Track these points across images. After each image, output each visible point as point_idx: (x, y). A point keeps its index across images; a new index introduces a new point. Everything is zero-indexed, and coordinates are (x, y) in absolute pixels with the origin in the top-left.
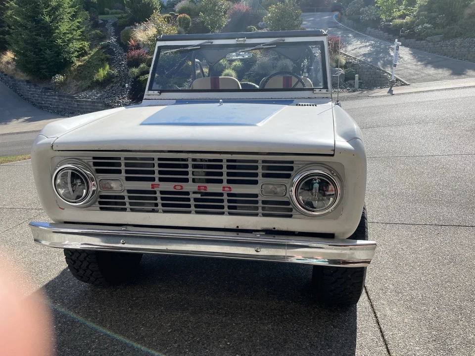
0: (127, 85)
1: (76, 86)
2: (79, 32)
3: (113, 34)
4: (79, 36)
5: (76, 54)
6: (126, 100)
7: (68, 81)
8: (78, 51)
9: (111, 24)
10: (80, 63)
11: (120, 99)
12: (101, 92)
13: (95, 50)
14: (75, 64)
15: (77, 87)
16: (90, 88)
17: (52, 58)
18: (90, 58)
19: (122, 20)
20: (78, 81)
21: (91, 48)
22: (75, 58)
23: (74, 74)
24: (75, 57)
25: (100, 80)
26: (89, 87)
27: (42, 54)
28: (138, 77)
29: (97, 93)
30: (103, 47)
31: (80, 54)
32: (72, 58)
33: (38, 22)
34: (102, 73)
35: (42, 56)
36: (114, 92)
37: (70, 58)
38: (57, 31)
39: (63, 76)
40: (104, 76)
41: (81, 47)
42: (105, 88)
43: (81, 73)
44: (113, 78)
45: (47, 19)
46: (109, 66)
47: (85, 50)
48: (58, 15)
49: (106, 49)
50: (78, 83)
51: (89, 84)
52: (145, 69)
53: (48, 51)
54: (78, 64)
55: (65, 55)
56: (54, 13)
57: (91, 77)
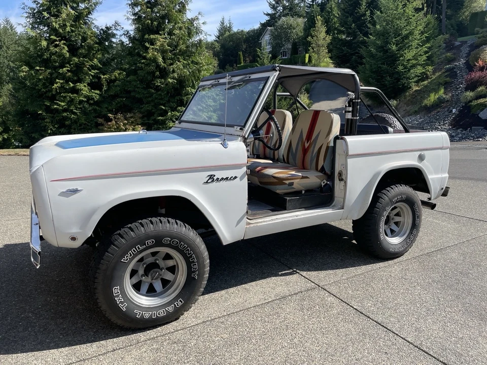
0: (454, 111)
1: (404, 110)
2: (424, 57)
3: (464, 55)
4: (424, 61)
5: (416, 79)
6: (447, 127)
7: (400, 105)
8: (418, 76)
9: (469, 44)
10: (417, 88)
11: (439, 126)
12: (424, 117)
13: (437, 74)
14: (412, 89)
15: (405, 112)
16: (416, 113)
17: (390, 84)
18: (429, 83)
19: (480, 40)
20: (408, 106)
21: (434, 72)
22: (413, 84)
23: (408, 99)
24: (414, 82)
25: (428, 105)
26: (416, 111)
27: (383, 81)
28: (471, 101)
29: (420, 118)
30: (448, 70)
31: (420, 79)
32: (410, 83)
33: (386, 51)
34: (433, 98)
35: (383, 83)
36: (438, 117)
37: (409, 83)
38: (401, 58)
39: (397, 101)
40: (434, 101)
41: (423, 72)
42: (430, 112)
43: (414, 98)
44: (443, 103)
45: (394, 48)
46: (445, 91)
47: (426, 74)
48: (407, 43)
49: (449, 73)
50: (408, 108)
51: (417, 109)
52: (483, 93)
53: (388, 78)
54: (416, 88)
55: (404, 81)
56: (403, 41)
57: (421, 102)
